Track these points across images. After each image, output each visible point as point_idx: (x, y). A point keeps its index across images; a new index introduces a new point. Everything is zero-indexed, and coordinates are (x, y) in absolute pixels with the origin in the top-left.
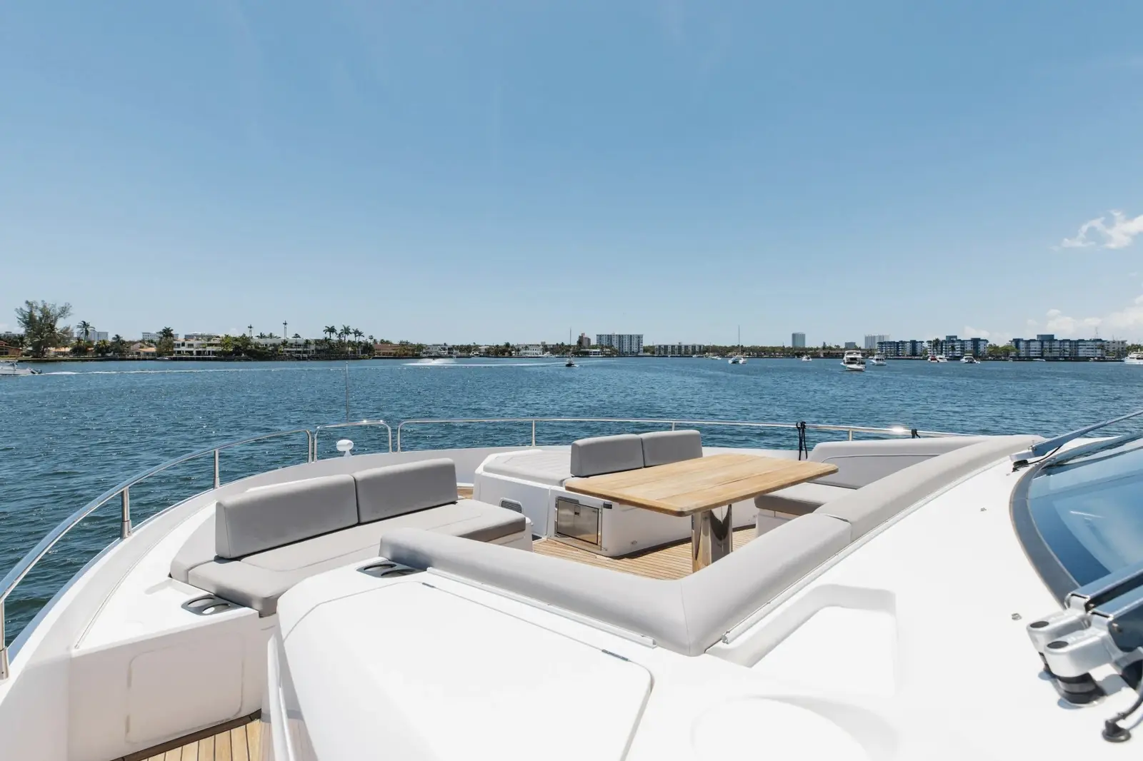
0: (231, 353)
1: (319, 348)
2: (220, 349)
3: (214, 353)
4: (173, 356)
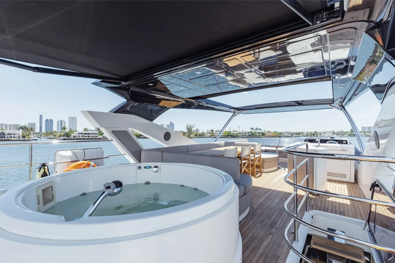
1: (249, 134)
3: (223, 136)
4: (214, 136)
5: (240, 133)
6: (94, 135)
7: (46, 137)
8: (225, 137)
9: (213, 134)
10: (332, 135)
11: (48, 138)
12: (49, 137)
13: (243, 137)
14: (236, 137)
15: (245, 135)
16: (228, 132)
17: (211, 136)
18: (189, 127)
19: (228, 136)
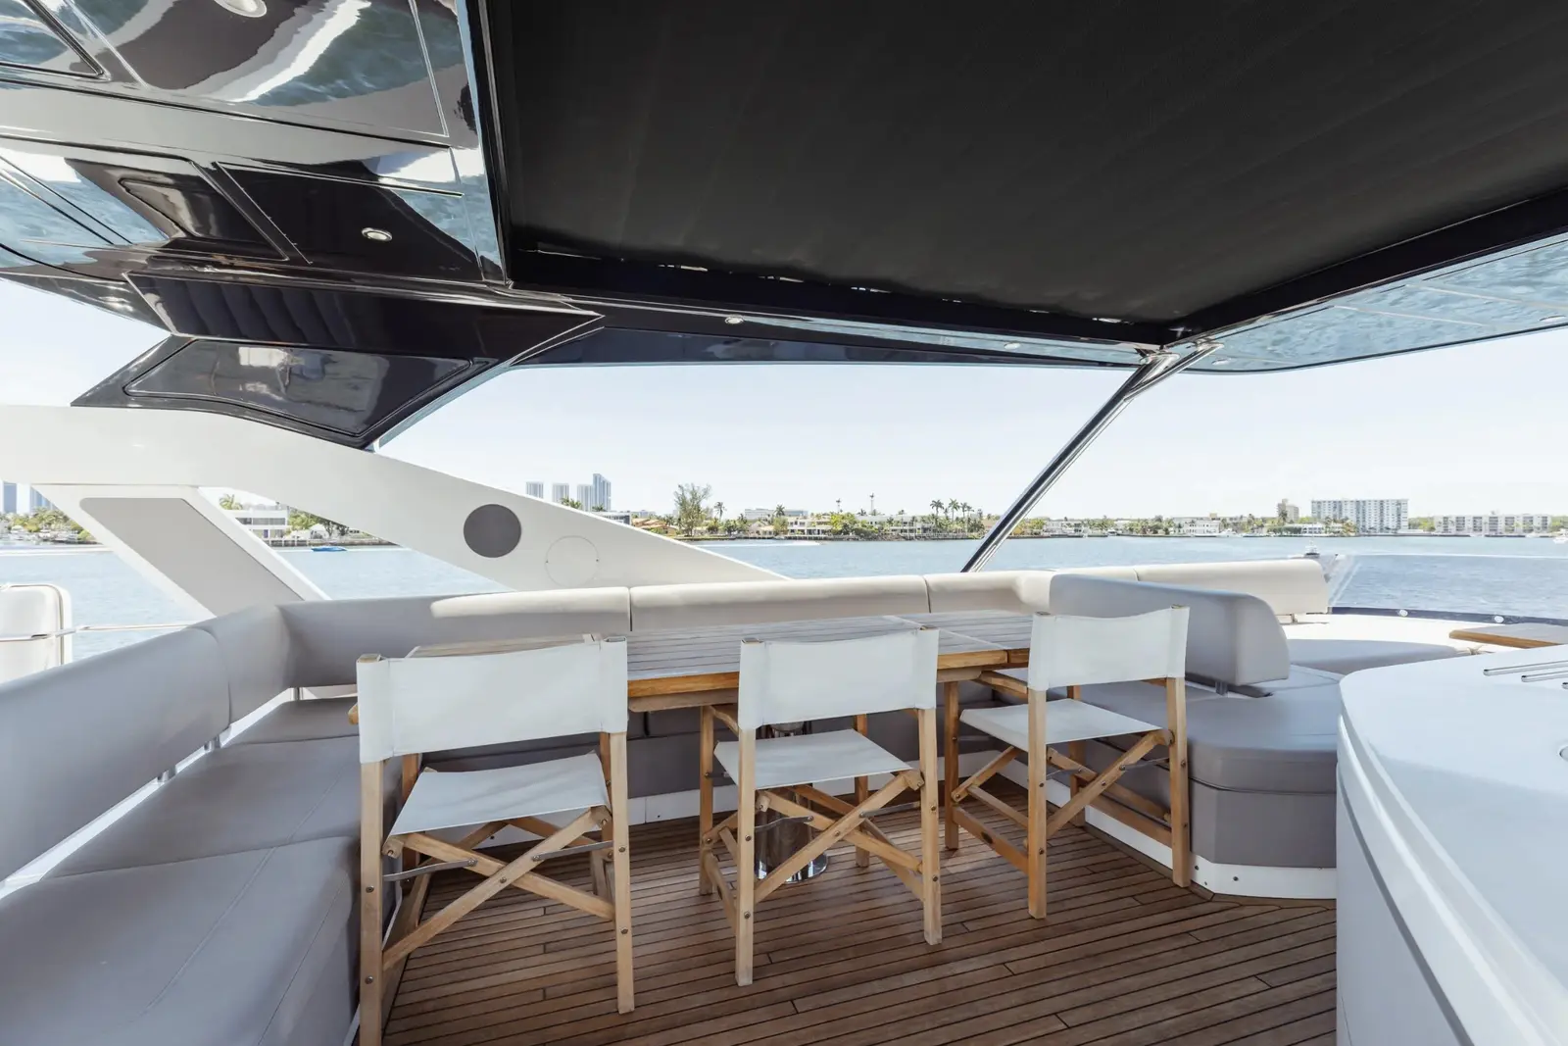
0: (840, 532)
1: (926, 526)
3: (824, 532)
4: (788, 535)
5: (890, 522)
6: (269, 527)
7: (34, 535)
8: (832, 537)
9: (784, 524)
11: (46, 540)
12: (49, 535)
13: (905, 538)
14: (875, 538)
15: (911, 531)
16: (843, 518)
17: (777, 534)
18: (689, 497)
19: (847, 533)
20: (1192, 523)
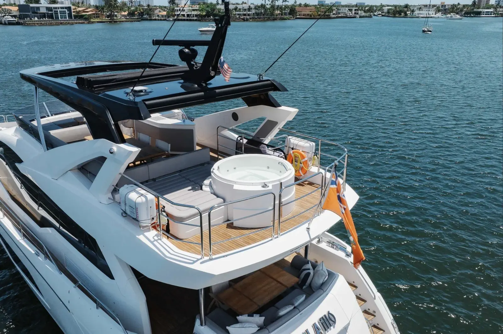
0: (205, 16)
1: (257, 11)
2: (199, 13)
3: (196, 16)
4: (175, 18)
8: (200, 18)
9: (173, 10)
10: (434, 14)
16: (208, 7)
17: (168, 17)
19: (209, 16)
20: (420, 9)
